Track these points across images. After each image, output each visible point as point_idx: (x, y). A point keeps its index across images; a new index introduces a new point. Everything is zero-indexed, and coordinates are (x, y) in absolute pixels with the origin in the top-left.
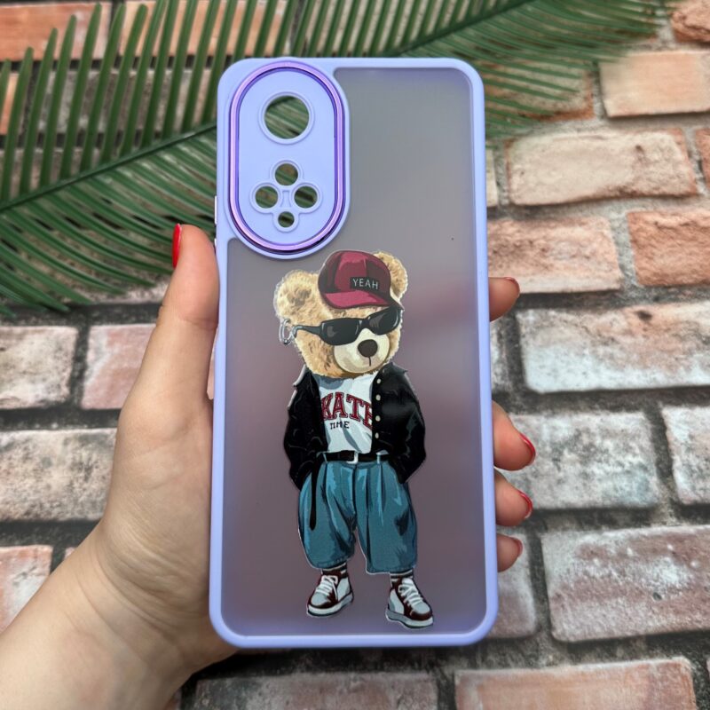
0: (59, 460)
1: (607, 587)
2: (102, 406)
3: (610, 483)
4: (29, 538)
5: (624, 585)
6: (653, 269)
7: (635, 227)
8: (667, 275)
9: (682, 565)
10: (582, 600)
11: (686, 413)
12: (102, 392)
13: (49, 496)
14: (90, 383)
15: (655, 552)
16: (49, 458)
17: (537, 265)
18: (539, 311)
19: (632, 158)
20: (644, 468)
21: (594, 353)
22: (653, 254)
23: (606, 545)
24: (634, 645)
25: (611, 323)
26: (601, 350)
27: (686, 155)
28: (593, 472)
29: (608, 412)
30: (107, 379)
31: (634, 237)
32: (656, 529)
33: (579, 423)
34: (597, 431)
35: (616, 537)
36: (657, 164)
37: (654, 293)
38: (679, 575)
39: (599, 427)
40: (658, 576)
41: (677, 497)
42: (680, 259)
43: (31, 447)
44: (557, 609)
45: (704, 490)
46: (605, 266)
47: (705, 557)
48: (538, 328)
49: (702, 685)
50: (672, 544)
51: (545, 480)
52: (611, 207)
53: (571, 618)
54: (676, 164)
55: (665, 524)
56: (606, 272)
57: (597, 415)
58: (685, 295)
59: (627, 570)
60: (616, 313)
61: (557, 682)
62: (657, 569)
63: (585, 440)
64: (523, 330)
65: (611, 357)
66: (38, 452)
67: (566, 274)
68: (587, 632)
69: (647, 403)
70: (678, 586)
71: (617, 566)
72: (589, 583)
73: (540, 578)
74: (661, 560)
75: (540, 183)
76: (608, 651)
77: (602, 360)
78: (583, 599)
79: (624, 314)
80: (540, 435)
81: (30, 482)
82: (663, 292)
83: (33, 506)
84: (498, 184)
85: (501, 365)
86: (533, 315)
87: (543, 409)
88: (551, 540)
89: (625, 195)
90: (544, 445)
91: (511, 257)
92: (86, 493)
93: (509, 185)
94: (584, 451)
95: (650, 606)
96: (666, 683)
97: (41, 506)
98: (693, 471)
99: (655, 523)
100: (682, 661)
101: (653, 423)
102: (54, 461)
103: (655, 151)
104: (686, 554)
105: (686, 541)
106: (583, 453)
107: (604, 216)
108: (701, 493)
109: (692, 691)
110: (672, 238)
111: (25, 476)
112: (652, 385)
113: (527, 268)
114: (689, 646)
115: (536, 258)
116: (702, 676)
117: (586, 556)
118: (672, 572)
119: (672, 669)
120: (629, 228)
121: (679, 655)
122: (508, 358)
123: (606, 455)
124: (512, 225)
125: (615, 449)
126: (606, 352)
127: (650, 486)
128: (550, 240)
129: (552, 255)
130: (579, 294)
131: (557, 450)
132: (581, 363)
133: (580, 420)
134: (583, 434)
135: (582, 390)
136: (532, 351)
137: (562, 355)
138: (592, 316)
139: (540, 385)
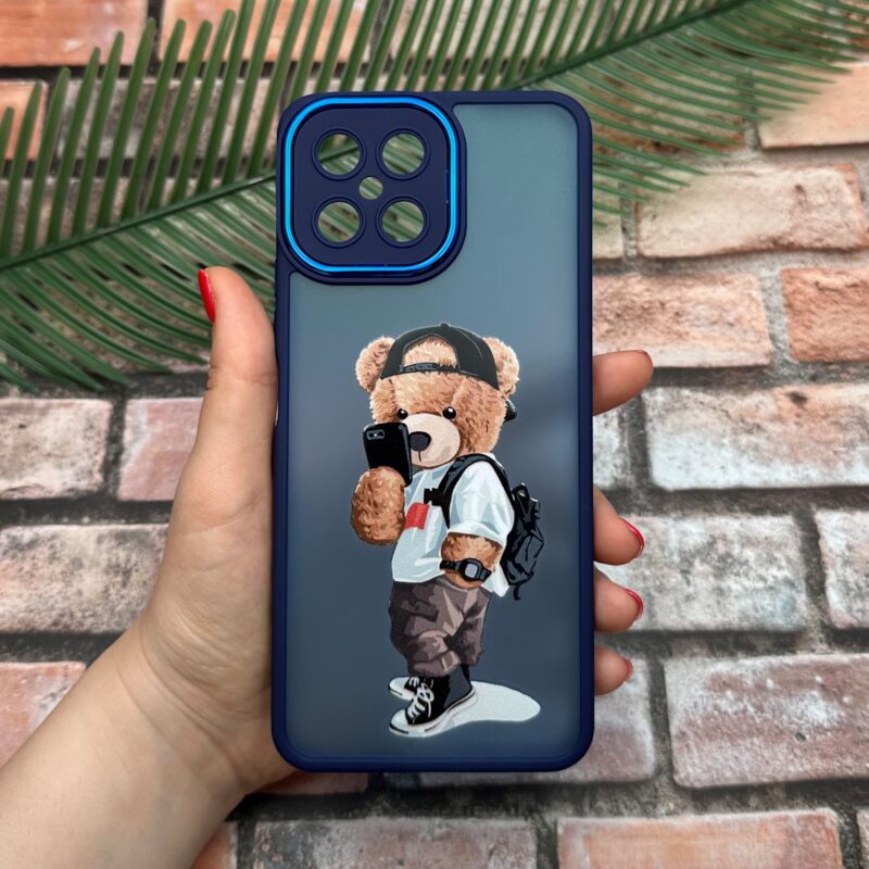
0: (92, 561)
1: (741, 724)
2: (141, 497)
3: (749, 601)
4: (57, 653)
5: (761, 722)
6: (811, 341)
7: (790, 288)
8: (827, 349)
9: (831, 700)
10: (710, 740)
11: (845, 518)
12: (142, 480)
13: (82, 603)
14: (127, 469)
15: (800, 684)
16: (80, 559)
17: (669, 333)
18: (670, 389)
19: (790, 201)
20: (791, 584)
21: (735, 443)
22: (811, 321)
23: (741, 675)
24: (770, 793)
25: (757, 407)
26: (744, 439)
27: (858, 197)
28: (729, 588)
29: (749, 514)
30: (148, 464)
31: (788, 300)
32: (803, 657)
33: (715, 528)
34: (736, 539)
35: (754, 666)
36: (822, 209)
37: (811, 371)
38: (827, 712)
39: (738, 533)
40: (803, 712)
41: (829, 619)
42: (845, 329)
43: (58, 545)
44: (680, 749)
45: (863, 611)
46: (751, 336)
47: (860, 692)
48: (668, 410)
49: (850, 842)
50: (821, 676)
51: (671, 596)
52: (761, 262)
53: (696, 761)
54: (845, 209)
55: (813, 651)
56: (753, 343)
57: (737, 518)
58: (848, 373)
59: (766, 705)
60: (763, 394)
61: (679, 834)
62: (802, 705)
63: (721, 548)
64: (650, 413)
65: (756, 448)
66: (67, 551)
67: (704, 344)
68: (715, 777)
69: (797, 505)
70: (826, 725)
71: (754, 700)
72: (720, 720)
73: (662, 712)
74: (808, 695)
75: (675, 231)
76: (740, 800)
77: (744, 452)
78: (711, 738)
79: (774, 396)
80: (667, 542)
81: (58, 586)
82: (822, 369)
83: (62, 615)
84: (624, 230)
85: (622, 455)
86: (663, 395)
87: (672, 510)
88: (675, 667)
89: (779, 247)
90: (671, 554)
91: (637, 322)
92: (124, 601)
93: (638, 231)
94: (719, 561)
95: (791, 748)
96: (807, 838)
97: (72, 615)
98: (849, 589)
99: (801, 650)
100: (828, 813)
101: (802, 530)
102: (86, 562)
103: (819, 192)
104: (838, 687)
105: (838, 673)
106: (718, 564)
107: (754, 274)
108: (859, 615)
109: (838, 848)
110: (836, 302)
111: (52, 579)
112: (804, 483)
113: (657, 336)
114: (836, 796)
115: (668, 324)
116: (850, 832)
117: (717, 688)
118: (819, 708)
119: (816, 822)
120: (783, 288)
121: (823, 806)
122: (630, 446)
123: (745, 568)
124: (640, 282)
125: (756, 560)
126: (749, 442)
127: (797, 606)
128: (685, 302)
129: (687, 320)
130: (719, 370)
131: (686, 560)
132: (718, 455)
133: (716, 524)
134: (718, 541)
135: (719, 487)
136: (659, 439)
137: (696, 445)
138: (734, 397)
139: (669, 481)
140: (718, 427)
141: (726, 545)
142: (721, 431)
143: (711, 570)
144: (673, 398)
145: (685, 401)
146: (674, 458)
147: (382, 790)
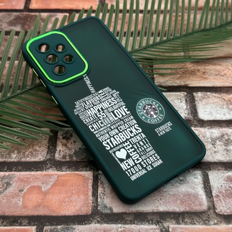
17: (201, 78)
18: (203, 93)
21: (228, 107)
26: (231, 106)
48: (203, 98)
67: (214, 80)
77: (231, 109)
86: (201, 94)
87: (207, 126)
91: (190, 75)
106: (226, 142)
113: (197, 78)
115: (201, 75)
122: (190, 109)
128: (206, 70)
129: (207, 74)
131: (214, 141)
132: (222, 110)
133: (224, 130)
134: (225, 135)
135: (224, 120)
136: (201, 106)
137: (214, 108)
138: (226, 95)
139: (205, 118)
140: (221, 103)
141: (228, 136)
142: (223, 104)
143: (223, 144)
144: (204, 95)
145: (209, 96)
146: (206, 111)
147: (97, 214)
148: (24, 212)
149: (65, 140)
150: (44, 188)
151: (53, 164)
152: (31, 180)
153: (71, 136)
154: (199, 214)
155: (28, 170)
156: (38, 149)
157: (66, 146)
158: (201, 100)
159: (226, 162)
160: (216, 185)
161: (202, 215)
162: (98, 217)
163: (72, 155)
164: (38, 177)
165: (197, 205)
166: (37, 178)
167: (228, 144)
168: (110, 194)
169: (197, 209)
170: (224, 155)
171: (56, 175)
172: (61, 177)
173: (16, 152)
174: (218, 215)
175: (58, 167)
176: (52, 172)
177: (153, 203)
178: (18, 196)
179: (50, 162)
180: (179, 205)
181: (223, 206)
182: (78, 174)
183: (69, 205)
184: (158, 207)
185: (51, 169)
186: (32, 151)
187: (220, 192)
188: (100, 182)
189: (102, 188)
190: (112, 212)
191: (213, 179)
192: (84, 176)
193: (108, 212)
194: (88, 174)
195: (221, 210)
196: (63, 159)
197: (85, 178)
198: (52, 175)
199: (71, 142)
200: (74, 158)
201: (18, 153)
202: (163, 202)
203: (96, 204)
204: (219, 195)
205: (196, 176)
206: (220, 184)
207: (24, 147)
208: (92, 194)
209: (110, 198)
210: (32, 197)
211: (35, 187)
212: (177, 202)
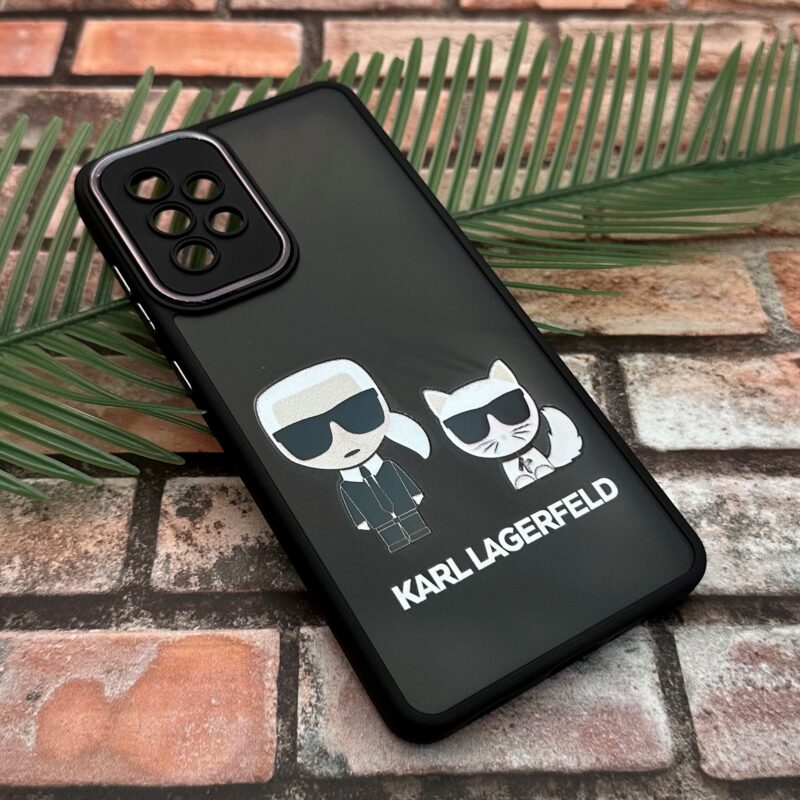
7: (779, 268)
17: (645, 305)
18: (653, 356)
21: (736, 405)
25: (758, 372)
26: (746, 402)
28: (749, 550)
29: (764, 476)
31: (779, 278)
33: (723, 488)
34: (750, 499)
39: (752, 493)
46: (742, 308)
48: (651, 374)
56: (745, 314)
57: (748, 478)
60: (763, 360)
63: (732, 508)
64: (630, 377)
65: (762, 410)
67: (688, 315)
77: (748, 413)
79: (776, 362)
86: (644, 361)
87: (667, 471)
91: (607, 295)
94: (731, 522)
106: (731, 525)
107: (737, 255)
113: (632, 308)
115: (643, 297)
120: (772, 268)
122: (609, 408)
123: (766, 529)
126: (753, 404)
128: (662, 278)
129: (665, 294)
130: (708, 338)
131: (691, 520)
132: (718, 417)
133: (724, 485)
134: (727, 501)
135: (722, 449)
136: (644, 401)
137: (689, 407)
138: (730, 364)
139: (661, 442)
140: (714, 391)
141: (739, 506)
142: (719, 396)
143: (723, 532)
144: (656, 363)
145: (671, 366)
146: (664, 419)
147: (295, 781)
148: (44, 773)
149: (185, 519)
150: (112, 689)
151: (145, 602)
152: (69, 658)
153: (208, 504)
154: (643, 778)
155: (58, 625)
156: (92, 549)
157: (189, 542)
158: (647, 381)
159: (734, 593)
160: (701, 676)
161: (656, 782)
162: (296, 791)
163: (211, 570)
164: (93, 648)
165: (639, 746)
166: (89, 652)
167: (739, 531)
168: (339, 709)
169: (639, 761)
170: (725, 569)
171: (154, 640)
172: (172, 650)
173: (17, 560)
174: (709, 781)
175: (162, 615)
176: (141, 631)
177: (487, 740)
178: (21, 716)
179: (133, 597)
180: (576, 748)
181: (727, 749)
182: (228, 639)
183: (196, 747)
184: (505, 754)
185: (136, 621)
186: (74, 559)
187: (718, 702)
188: (304, 667)
189: (312, 687)
190: (345, 771)
191: (691, 653)
192: (248, 647)
193: (332, 774)
194: (265, 639)
195: (721, 762)
196: (179, 586)
197: (253, 651)
198: (141, 641)
199: (207, 527)
200: (216, 583)
201: (24, 566)
202: (521, 737)
203: (289, 745)
204: (714, 710)
205: (632, 646)
206: (715, 671)
207: (44, 544)
208: (275, 710)
209: (339, 722)
210: (71, 721)
211: (79, 686)
212: (568, 736)
